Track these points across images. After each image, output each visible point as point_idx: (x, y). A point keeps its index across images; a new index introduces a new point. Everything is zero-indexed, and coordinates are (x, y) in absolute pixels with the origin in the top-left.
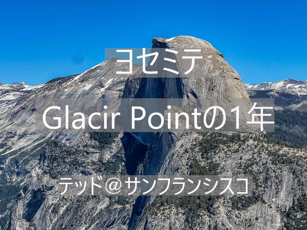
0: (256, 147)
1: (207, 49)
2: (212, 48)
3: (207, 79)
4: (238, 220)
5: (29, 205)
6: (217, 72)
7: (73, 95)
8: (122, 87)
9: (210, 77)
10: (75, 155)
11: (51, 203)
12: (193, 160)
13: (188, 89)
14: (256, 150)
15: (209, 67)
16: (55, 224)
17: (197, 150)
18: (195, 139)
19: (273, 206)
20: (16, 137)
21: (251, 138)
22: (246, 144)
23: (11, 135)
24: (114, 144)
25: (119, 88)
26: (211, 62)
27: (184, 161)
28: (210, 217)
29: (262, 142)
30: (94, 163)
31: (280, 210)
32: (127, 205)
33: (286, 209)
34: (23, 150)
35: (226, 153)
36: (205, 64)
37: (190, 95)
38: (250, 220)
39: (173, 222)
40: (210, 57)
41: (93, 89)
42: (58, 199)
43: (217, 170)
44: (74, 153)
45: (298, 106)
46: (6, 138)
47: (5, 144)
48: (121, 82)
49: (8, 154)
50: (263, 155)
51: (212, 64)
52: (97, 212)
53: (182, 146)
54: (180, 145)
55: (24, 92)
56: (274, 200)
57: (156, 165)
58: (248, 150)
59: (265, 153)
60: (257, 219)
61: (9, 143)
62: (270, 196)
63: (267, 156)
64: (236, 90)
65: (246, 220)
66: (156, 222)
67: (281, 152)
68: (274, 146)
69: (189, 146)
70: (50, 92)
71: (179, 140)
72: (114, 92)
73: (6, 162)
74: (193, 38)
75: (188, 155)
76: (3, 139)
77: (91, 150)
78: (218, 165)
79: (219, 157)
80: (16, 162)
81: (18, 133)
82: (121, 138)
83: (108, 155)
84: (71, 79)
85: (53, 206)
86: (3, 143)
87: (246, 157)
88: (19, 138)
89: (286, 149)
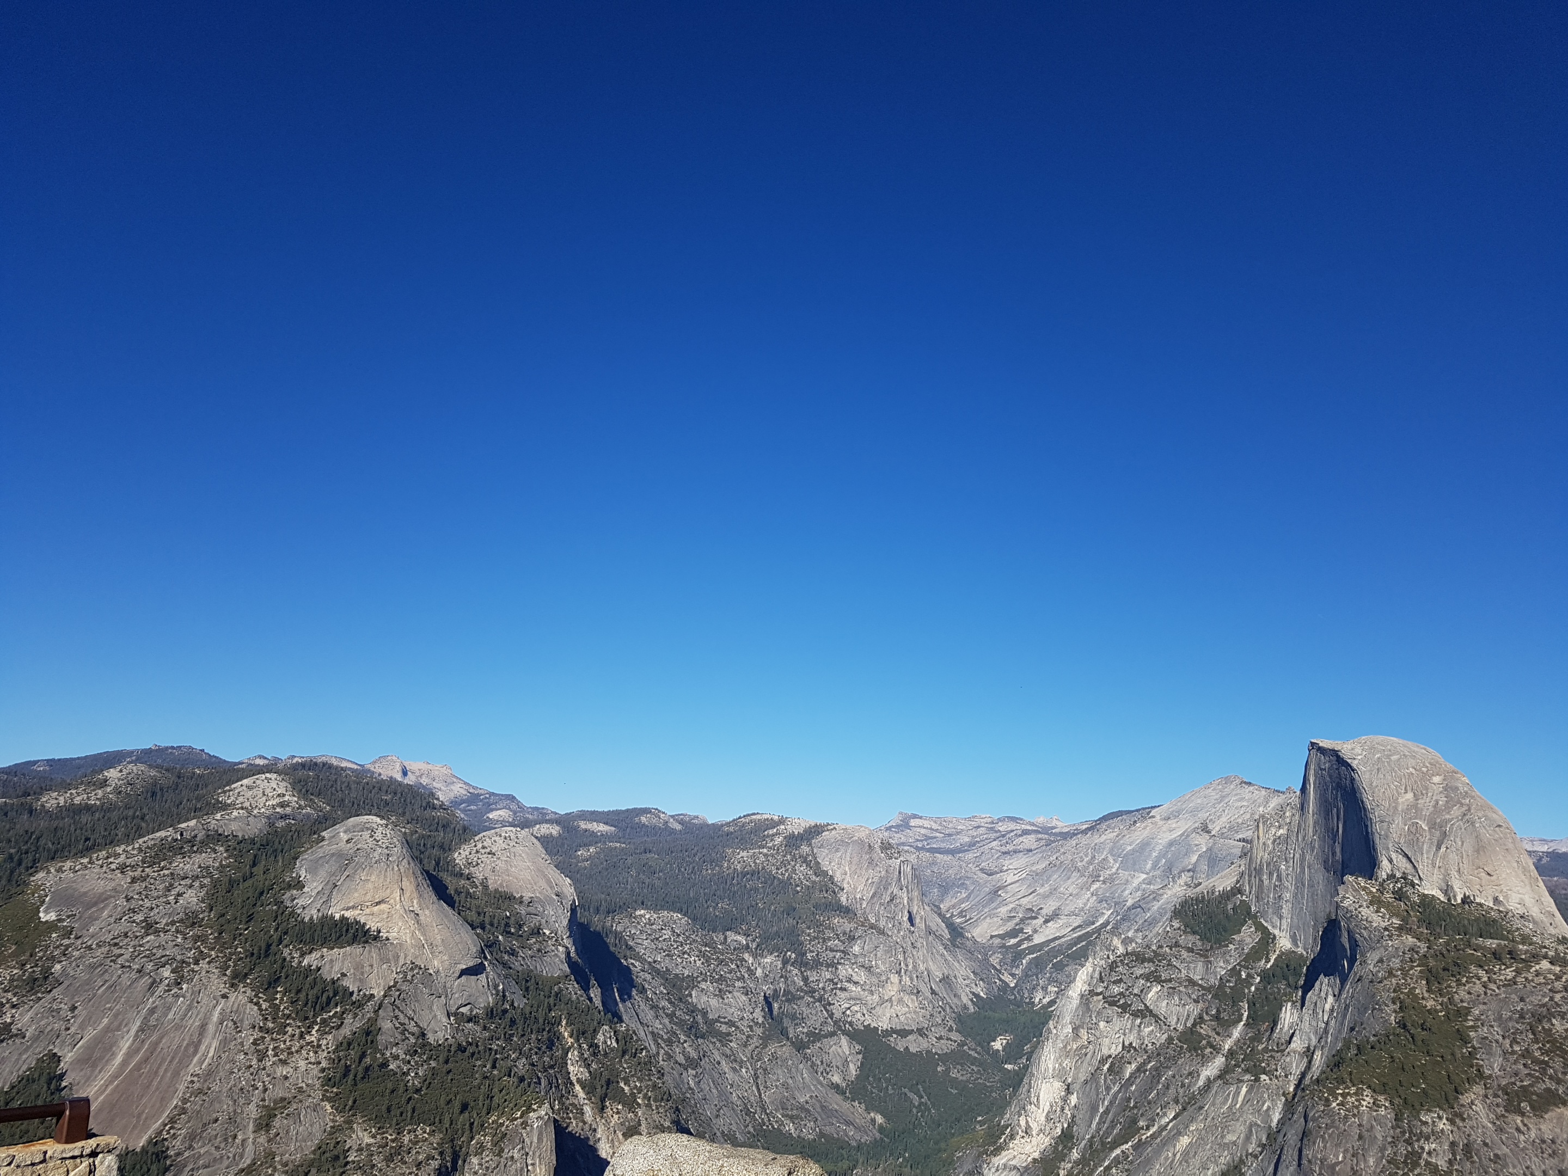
0: (1558, 978)
1: (1431, 763)
2: (1441, 759)
3: (1432, 826)
4: (1522, 1138)
5: (1065, 1052)
6: (1456, 811)
7: (1148, 844)
8: (1248, 835)
9: (1438, 820)
10: (1154, 962)
11: (1105, 1052)
12: (1408, 995)
13: (1391, 845)
14: (1558, 985)
15: (1437, 803)
16: (1115, 1097)
17: (1411, 972)
18: (1412, 949)
20: (1040, 920)
21: (1545, 957)
22: (1534, 969)
23: (1032, 913)
24: (1231, 946)
25: (1241, 836)
26: (1441, 789)
28: (1452, 1121)
30: (1192, 982)
32: (1264, 1077)
34: (1052, 945)
35: (1485, 985)
36: (1427, 794)
37: (1393, 856)
38: (1553, 1141)
39: (1366, 1124)
40: (1437, 779)
41: (1188, 836)
42: (1119, 1049)
43: (1467, 1020)
44: (1150, 960)
46: (1022, 920)
47: (1021, 930)
48: (1245, 824)
49: (1026, 949)
51: (1441, 795)
52: (1201, 1083)
53: (1381, 961)
54: (1377, 958)
55: (1055, 834)
58: (1540, 984)
61: (1029, 930)
65: (1543, 1141)
69: (1396, 963)
70: (1104, 837)
71: (1372, 948)
72: (1231, 843)
73: (1022, 964)
74: (1397, 740)
75: (1394, 982)
76: (1018, 920)
77: (1185, 954)
79: (1469, 993)
80: (1038, 964)
81: (1044, 912)
82: (1248, 936)
83: (1221, 968)
84: (1145, 813)
85: (1110, 1060)
86: (1017, 927)
87: (1535, 999)
88: (1046, 921)
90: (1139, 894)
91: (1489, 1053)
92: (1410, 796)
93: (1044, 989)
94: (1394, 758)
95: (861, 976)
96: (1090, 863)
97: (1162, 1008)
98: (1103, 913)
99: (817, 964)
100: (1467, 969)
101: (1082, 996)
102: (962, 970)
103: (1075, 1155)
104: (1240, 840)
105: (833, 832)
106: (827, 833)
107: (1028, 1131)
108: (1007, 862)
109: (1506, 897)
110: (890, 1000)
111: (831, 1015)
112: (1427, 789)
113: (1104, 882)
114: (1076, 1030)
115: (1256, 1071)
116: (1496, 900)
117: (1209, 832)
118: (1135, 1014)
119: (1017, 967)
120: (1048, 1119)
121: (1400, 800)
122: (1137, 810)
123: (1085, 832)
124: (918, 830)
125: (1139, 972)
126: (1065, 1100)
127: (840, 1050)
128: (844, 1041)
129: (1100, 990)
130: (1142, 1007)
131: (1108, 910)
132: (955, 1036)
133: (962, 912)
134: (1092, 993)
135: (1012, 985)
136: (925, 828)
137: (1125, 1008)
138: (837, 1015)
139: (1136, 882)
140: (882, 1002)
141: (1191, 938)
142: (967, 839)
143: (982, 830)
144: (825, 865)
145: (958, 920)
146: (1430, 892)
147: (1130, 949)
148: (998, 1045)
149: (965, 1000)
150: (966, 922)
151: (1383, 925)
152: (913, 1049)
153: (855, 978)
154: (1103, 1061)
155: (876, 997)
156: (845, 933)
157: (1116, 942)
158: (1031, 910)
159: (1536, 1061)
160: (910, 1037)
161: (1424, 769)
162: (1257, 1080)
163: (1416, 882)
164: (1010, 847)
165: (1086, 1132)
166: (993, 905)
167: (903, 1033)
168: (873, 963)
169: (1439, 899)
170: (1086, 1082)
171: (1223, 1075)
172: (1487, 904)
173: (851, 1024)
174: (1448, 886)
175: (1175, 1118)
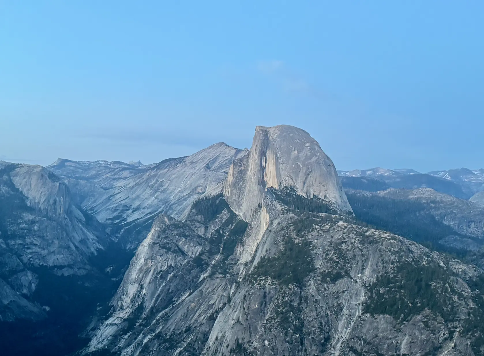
0: (346, 228)
1: (305, 137)
3: (304, 165)
4: (326, 292)
5: (141, 270)
6: (314, 159)
8: (227, 169)
9: (306, 163)
10: (183, 228)
11: (159, 269)
12: (288, 237)
13: (286, 174)
14: (345, 231)
15: (307, 154)
17: (292, 228)
18: (291, 218)
19: (358, 281)
20: (131, 211)
21: (342, 220)
22: (337, 224)
23: (127, 208)
24: (217, 220)
25: (223, 170)
26: (308, 149)
27: (280, 238)
28: (301, 288)
29: (351, 223)
30: (200, 236)
31: (365, 285)
32: (228, 275)
33: (370, 284)
34: (136, 222)
35: (318, 232)
37: (287, 178)
38: (337, 293)
39: (267, 291)
40: (308, 145)
42: (166, 267)
43: (310, 246)
44: (181, 227)
45: (385, 192)
46: (122, 211)
47: (121, 216)
48: (226, 165)
49: (123, 224)
50: (351, 235)
51: (309, 152)
52: (200, 280)
53: (279, 223)
54: (277, 223)
55: (139, 170)
56: (360, 275)
57: (254, 240)
58: (338, 231)
59: (353, 233)
60: (344, 292)
61: (125, 216)
62: (355, 272)
63: (355, 236)
65: (334, 293)
66: (252, 291)
67: (368, 233)
68: (361, 228)
69: (284, 224)
70: (162, 171)
71: (276, 219)
73: (121, 232)
75: (283, 232)
76: (119, 211)
77: (197, 224)
78: (311, 243)
79: (312, 235)
80: (128, 232)
81: (133, 207)
82: (224, 215)
83: (212, 230)
84: (181, 160)
85: (162, 272)
86: (119, 215)
87: (336, 237)
88: (133, 211)
89: (373, 230)
90: (177, 197)
91: (318, 260)
92: (296, 152)
93: (131, 243)
95: (38, 241)
96: (156, 183)
97: (185, 248)
98: (161, 207)
99: (14, 236)
100: (312, 226)
101: (149, 244)
102: (91, 236)
103: (144, 316)
104: (223, 172)
105: (23, 169)
106: (18, 169)
107: (122, 308)
108: (115, 184)
109: (329, 196)
110: (54, 252)
111: (21, 261)
112: (303, 149)
113: (161, 192)
114: (146, 260)
115: (225, 273)
116: (325, 197)
117: (209, 168)
118: (174, 252)
119: (119, 233)
120: (132, 301)
121: (292, 154)
122: (177, 158)
123: (153, 169)
124: (69, 167)
125: (176, 233)
126: (139, 292)
127: (27, 278)
128: (29, 274)
129: (157, 242)
130: (177, 248)
131: (162, 205)
132: (88, 267)
133: (92, 208)
134: (154, 243)
135: (116, 242)
136: (72, 166)
137: (169, 249)
138: (25, 260)
139: (176, 191)
140: (50, 253)
141: (200, 216)
142: (94, 172)
143: (102, 168)
144: (18, 186)
145: (90, 212)
146: (300, 194)
147: (172, 222)
148: (109, 270)
149: (93, 250)
150: (94, 213)
151: (281, 208)
152: (66, 274)
153: (35, 242)
154: (158, 274)
155: (46, 251)
156: (29, 220)
157: (166, 220)
158: (126, 206)
159: (334, 262)
160: (65, 269)
161: (303, 140)
162: (225, 277)
163: (295, 189)
164: (116, 177)
165: (148, 305)
166: (108, 204)
167: (61, 267)
168: (45, 235)
169: (303, 197)
170: (150, 283)
171: (211, 276)
172: (322, 198)
173: (33, 264)
174: (307, 191)
175: (189, 296)
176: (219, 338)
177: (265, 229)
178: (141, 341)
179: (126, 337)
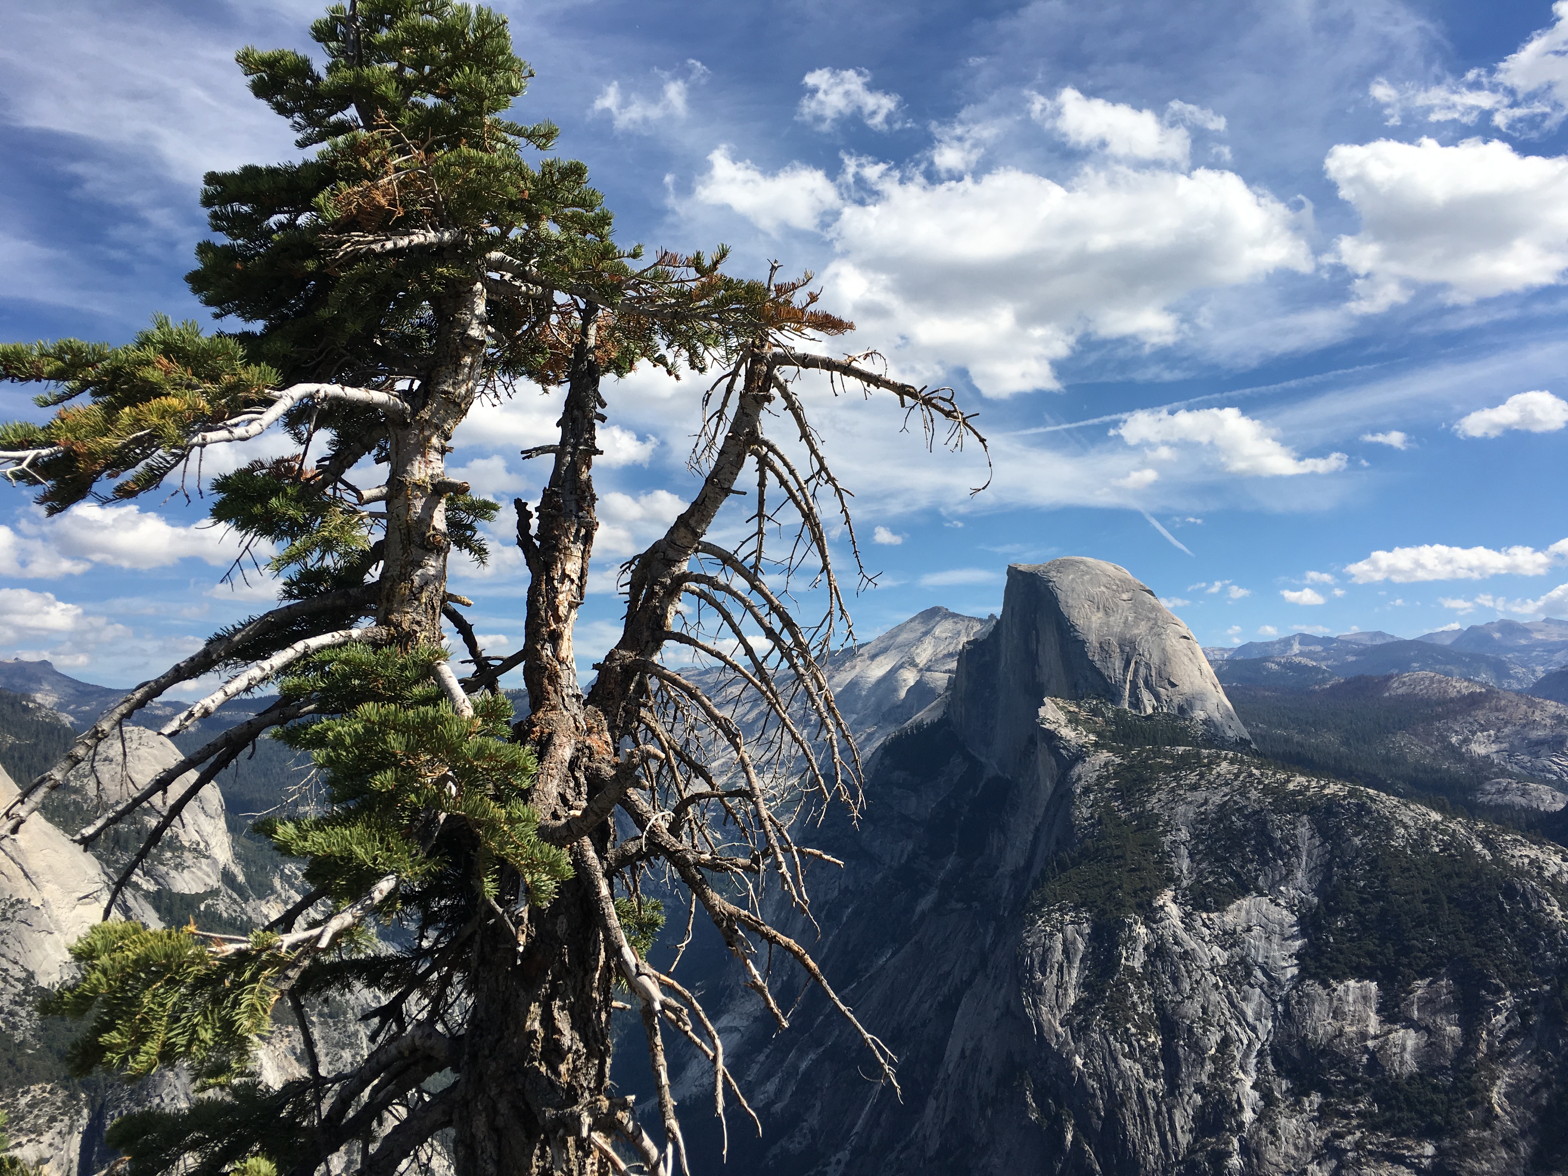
0: (1237, 776)
1: (1120, 580)
2: (1129, 576)
3: (1123, 642)
4: (1208, 932)
6: (1144, 626)
7: (857, 683)
8: (953, 665)
9: (1128, 636)
12: (1104, 807)
14: (1236, 784)
15: (1127, 619)
17: (1110, 786)
18: (1106, 764)
19: (1280, 900)
21: (1225, 758)
22: (1215, 771)
24: (940, 779)
25: (946, 667)
26: (1131, 607)
27: (1086, 812)
28: (1147, 927)
29: (1249, 767)
30: (904, 818)
31: (1299, 910)
32: (975, 904)
33: (1310, 908)
35: (1172, 791)
36: (1118, 612)
38: (1235, 931)
39: (1069, 937)
40: (1127, 597)
41: (896, 671)
42: (836, 893)
43: (1157, 826)
48: (950, 655)
50: (1254, 794)
52: (915, 918)
56: (1282, 888)
57: (1028, 819)
58: (1221, 785)
59: (1256, 789)
60: (1249, 929)
62: (1273, 880)
63: (1261, 796)
64: (1186, 660)
65: (1225, 933)
67: (1291, 786)
68: (1274, 774)
69: (1093, 778)
72: (938, 675)
74: (1089, 560)
75: (1092, 797)
77: (896, 790)
78: (1158, 817)
79: (1160, 800)
82: (956, 767)
83: (932, 801)
85: (828, 906)
89: (1302, 780)
91: (1178, 856)
92: (1103, 615)
94: (1087, 577)
97: (876, 847)
100: (1155, 779)
104: (945, 672)
109: (1190, 705)
112: (1118, 607)
115: (968, 898)
116: (1181, 708)
117: (914, 665)
121: (1095, 620)
130: (856, 848)
141: (901, 774)
146: (1123, 708)
151: (1081, 742)
161: (1114, 587)
162: (970, 908)
169: (1131, 714)
171: (937, 907)
172: (1173, 713)
174: (1138, 700)
175: (893, 955)
176: (968, 1053)
177: (1050, 792)
178: (796, 1067)
179: (761, 1058)
